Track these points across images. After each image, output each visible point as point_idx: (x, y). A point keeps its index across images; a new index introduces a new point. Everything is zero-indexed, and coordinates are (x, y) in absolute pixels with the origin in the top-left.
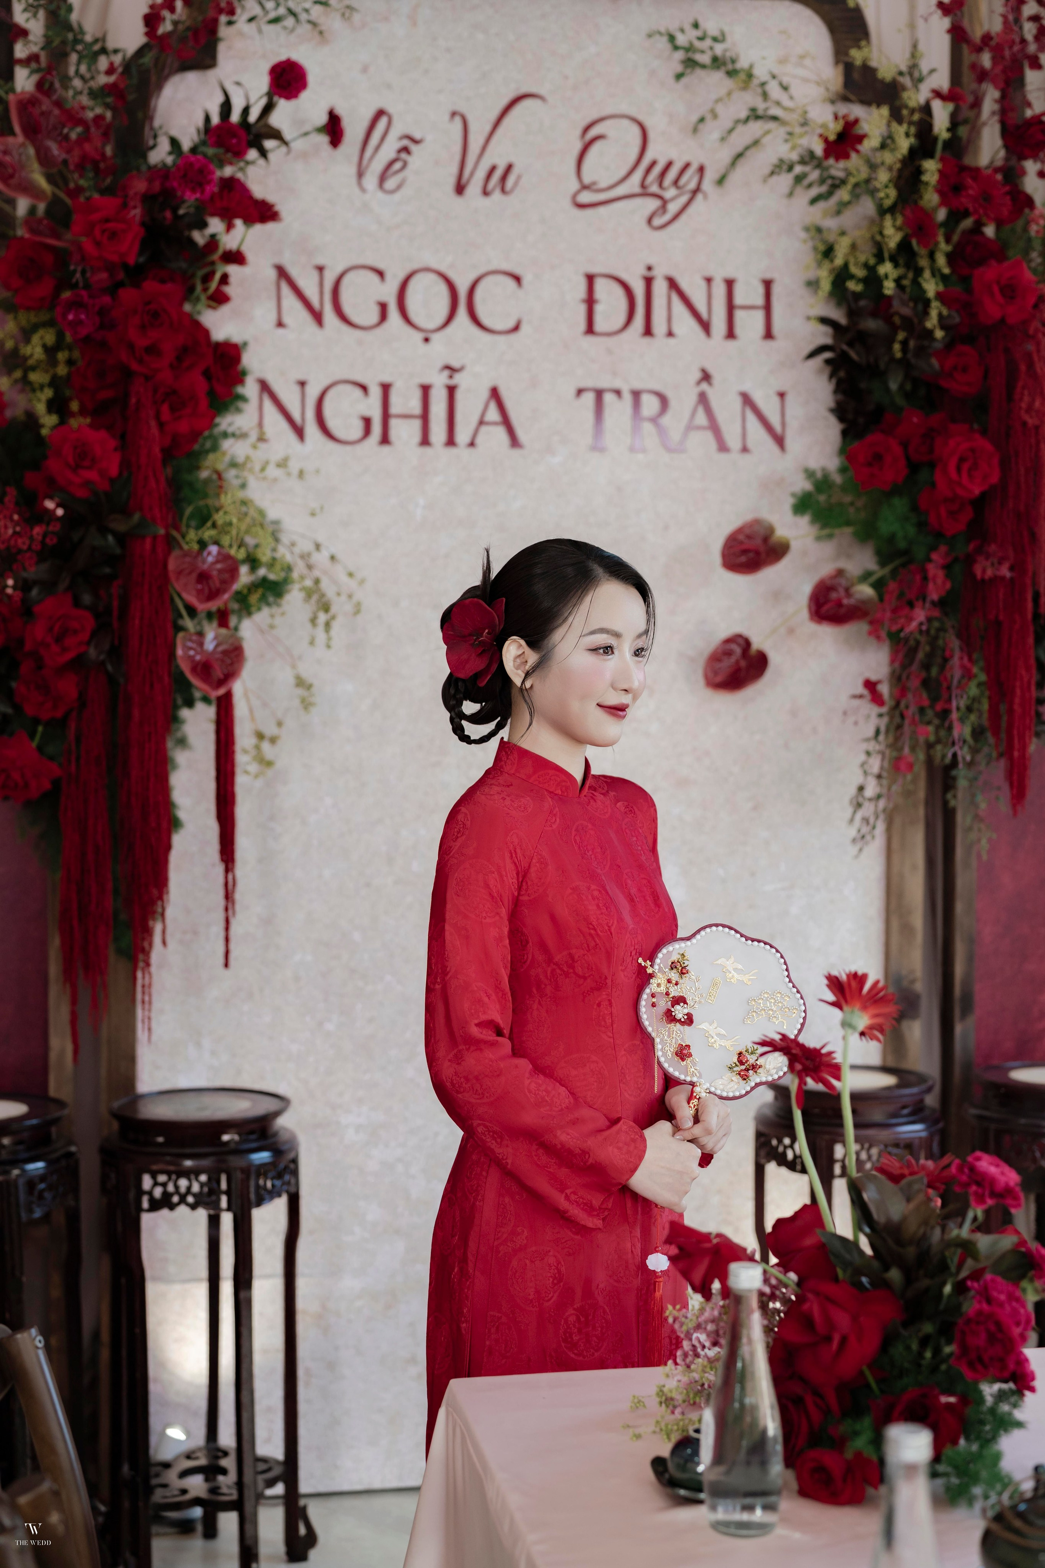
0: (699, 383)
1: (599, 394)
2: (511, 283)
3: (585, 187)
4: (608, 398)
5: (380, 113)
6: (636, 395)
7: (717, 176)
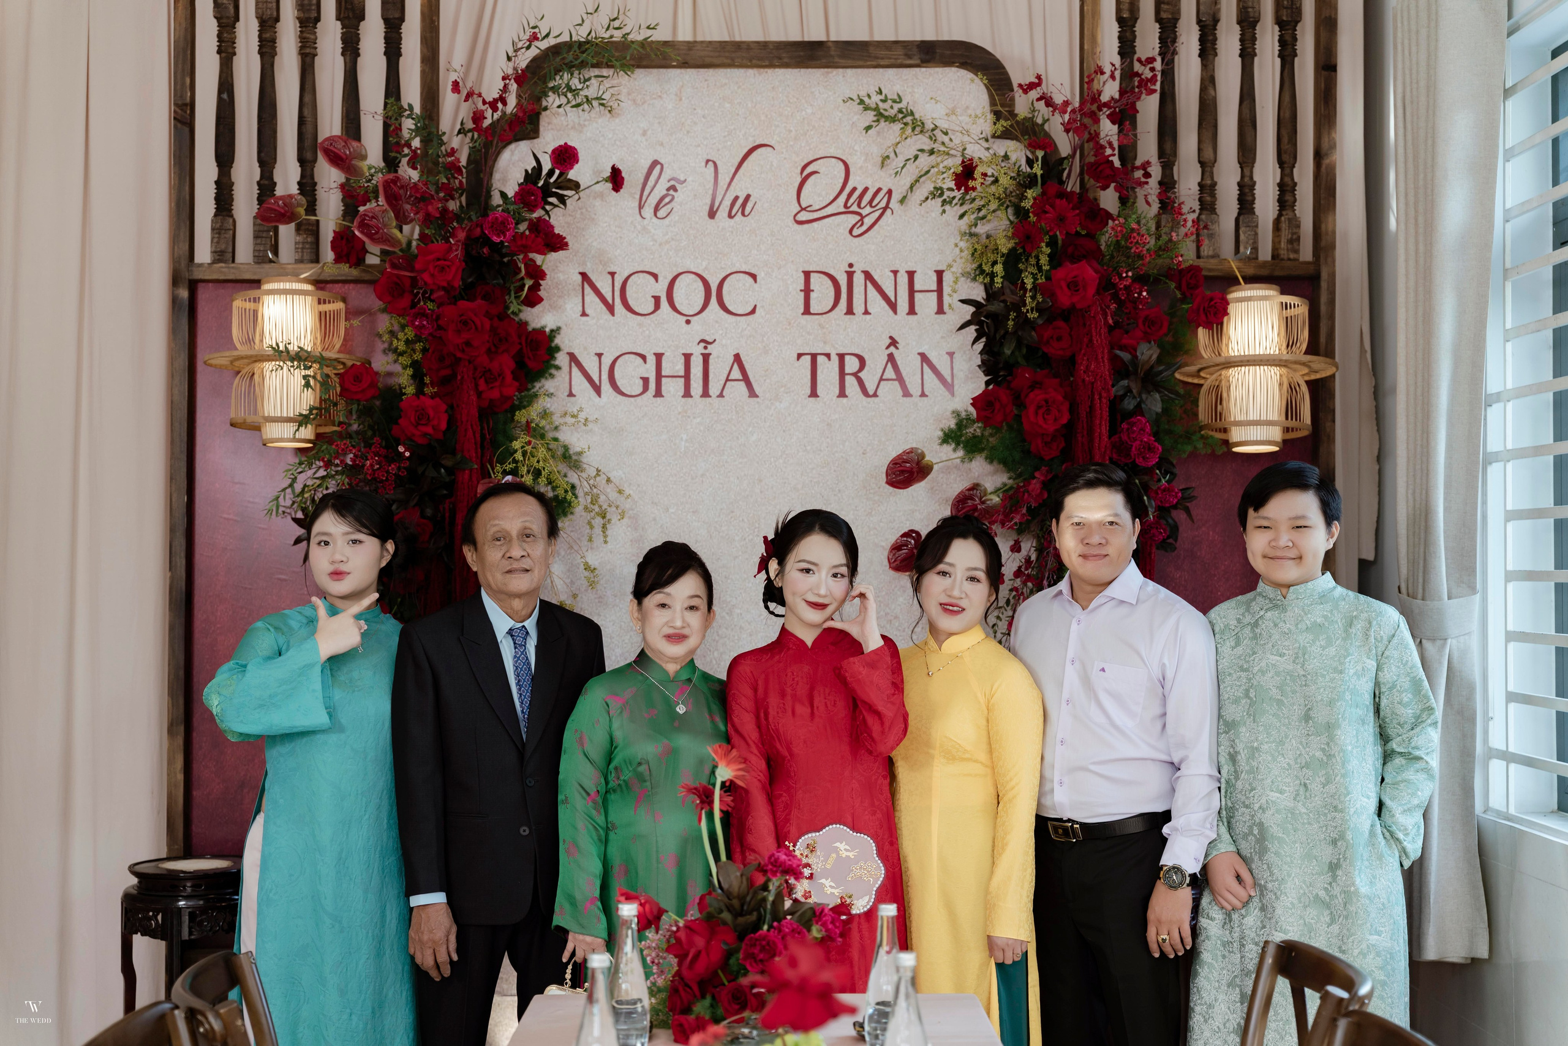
0: (887, 348)
1: (814, 357)
2: (750, 280)
3: (803, 209)
4: (821, 359)
5: (655, 163)
6: (841, 357)
7: (900, 197)
